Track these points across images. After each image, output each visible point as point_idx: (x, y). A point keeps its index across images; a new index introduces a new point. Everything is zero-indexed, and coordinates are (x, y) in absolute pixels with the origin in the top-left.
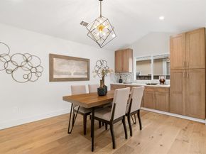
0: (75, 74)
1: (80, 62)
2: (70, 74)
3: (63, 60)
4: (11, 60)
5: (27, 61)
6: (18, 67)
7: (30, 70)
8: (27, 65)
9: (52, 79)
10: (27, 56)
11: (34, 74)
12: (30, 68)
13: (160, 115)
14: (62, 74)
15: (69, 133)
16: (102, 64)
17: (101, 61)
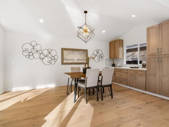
0: (77, 60)
1: (81, 52)
2: (74, 60)
4: (42, 53)
5: (49, 53)
6: (45, 56)
7: (51, 58)
8: (49, 55)
9: (63, 63)
10: (50, 50)
11: (53, 60)
12: (51, 57)
13: (138, 92)
14: (69, 60)
15: (67, 94)
16: (98, 53)
17: (97, 50)
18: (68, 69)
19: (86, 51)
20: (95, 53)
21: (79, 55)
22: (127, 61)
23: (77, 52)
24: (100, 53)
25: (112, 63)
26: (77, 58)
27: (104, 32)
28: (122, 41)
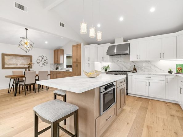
0: (21, 65)
1: (25, 58)
2: (18, 65)
3: (12, 57)
9: (3, 68)
14: (11, 64)
15: (8, 93)
16: (43, 58)
17: (42, 57)
18: (10, 72)
19: (31, 57)
20: (40, 58)
21: (23, 60)
22: (66, 66)
23: (20, 58)
24: (45, 58)
25: (56, 67)
26: (21, 63)
27: (46, 42)
28: (63, 50)
